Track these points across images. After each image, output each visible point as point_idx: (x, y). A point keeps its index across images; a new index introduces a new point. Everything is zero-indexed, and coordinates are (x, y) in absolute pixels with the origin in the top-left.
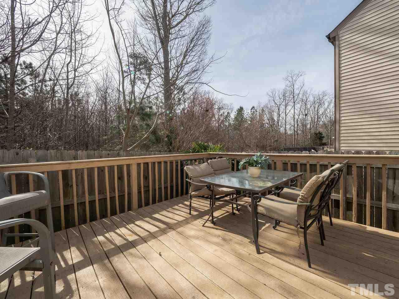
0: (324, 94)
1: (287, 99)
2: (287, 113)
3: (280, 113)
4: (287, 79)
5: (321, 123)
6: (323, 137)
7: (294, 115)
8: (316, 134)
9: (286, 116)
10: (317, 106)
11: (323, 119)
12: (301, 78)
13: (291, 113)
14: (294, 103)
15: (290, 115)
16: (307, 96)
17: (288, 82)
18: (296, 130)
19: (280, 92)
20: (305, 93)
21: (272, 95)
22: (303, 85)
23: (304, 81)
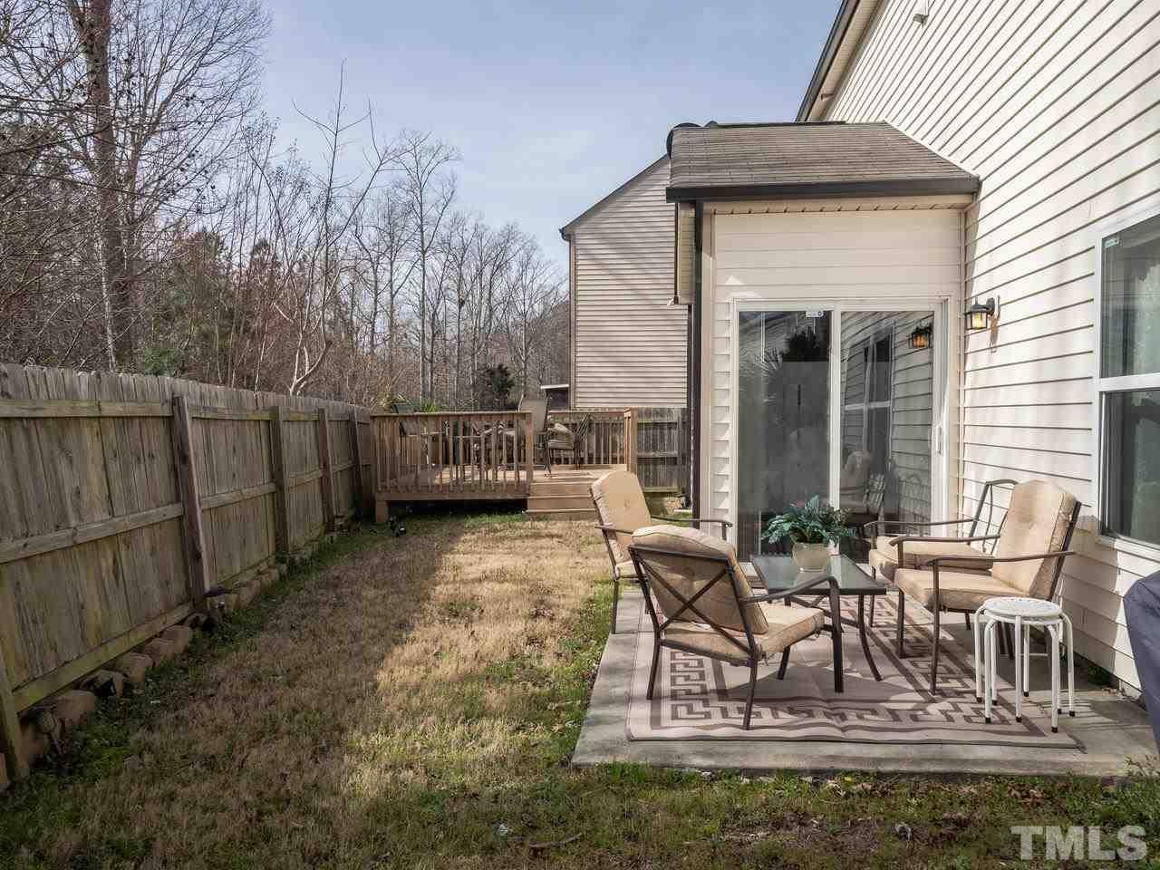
0: (510, 234)
2: (395, 288)
6: (511, 384)
7: (421, 298)
8: (491, 373)
9: (393, 296)
12: (445, 169)
14: (424, 252)
15: (408, 294)
18: (428, 352)
22: (452, 193)
23: (454, 182)
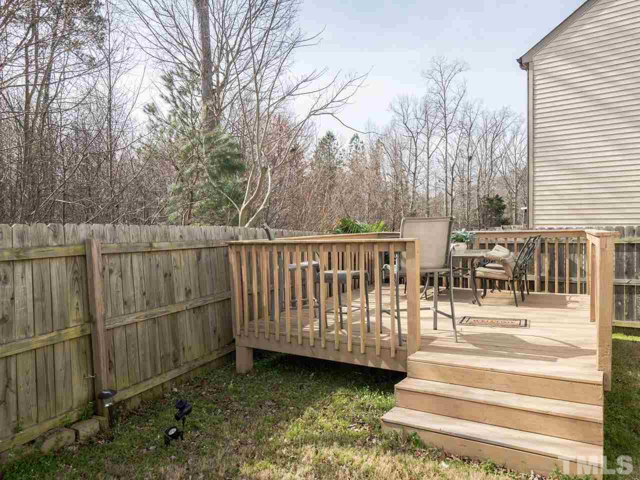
0: (505, 114)
1: (432, 120)
2: (430, 153)
3: (419, 151)
4: (430, 75)
5: (499, 175)
6: (504, 207)
7: (446, 158)
8: (490, 201)
9: (429, 158)
10: (490, 138)
11: (503, 168)
12: (460, 77)
13: (439, 152)
14: (446, 129)
15: (437, 156)
16: (473, 116)
17: (432, 82)
18: (449, 189)
19: (418, 106)
20: (467, 109)
21: (400, 111)
22: (464, 92)
23: (465, 84)
